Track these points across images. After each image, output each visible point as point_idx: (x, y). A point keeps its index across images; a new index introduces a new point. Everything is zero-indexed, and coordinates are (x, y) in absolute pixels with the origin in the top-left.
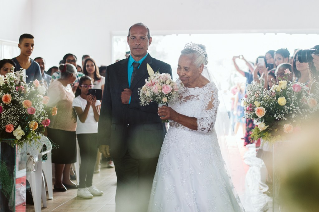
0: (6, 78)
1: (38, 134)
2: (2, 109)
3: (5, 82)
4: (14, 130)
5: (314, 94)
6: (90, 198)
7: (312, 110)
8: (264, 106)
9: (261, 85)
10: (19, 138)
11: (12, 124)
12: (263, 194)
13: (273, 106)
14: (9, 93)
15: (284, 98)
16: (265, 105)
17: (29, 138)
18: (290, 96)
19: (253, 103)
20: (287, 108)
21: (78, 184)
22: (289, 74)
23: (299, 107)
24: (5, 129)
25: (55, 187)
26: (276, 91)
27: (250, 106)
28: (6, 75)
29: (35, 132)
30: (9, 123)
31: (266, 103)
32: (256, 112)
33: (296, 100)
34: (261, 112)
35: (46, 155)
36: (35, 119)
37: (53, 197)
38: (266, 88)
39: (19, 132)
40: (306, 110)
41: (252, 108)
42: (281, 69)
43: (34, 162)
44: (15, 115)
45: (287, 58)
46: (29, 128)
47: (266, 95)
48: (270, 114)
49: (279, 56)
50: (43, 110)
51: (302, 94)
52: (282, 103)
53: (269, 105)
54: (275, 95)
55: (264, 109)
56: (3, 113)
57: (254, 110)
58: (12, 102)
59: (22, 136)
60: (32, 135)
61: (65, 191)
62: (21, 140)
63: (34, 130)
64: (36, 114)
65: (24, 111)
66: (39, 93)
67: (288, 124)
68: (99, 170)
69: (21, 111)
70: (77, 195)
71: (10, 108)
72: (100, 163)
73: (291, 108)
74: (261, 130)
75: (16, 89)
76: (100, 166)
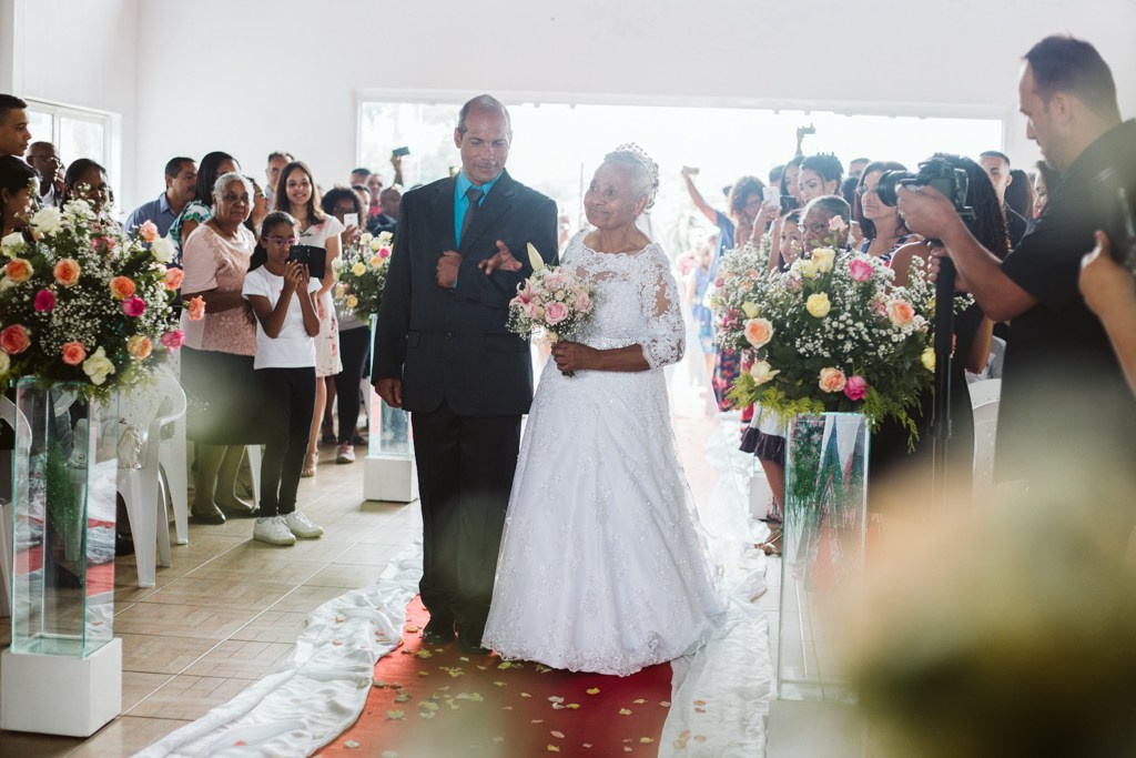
0: (65, 214)
1: (152, 370)
2: (54, 301)
3: (62, 226)
4: (87, 357)
5: (907, 289)
6: (288, 545)
7: (900, 332)
8: (768, 317)
9: (762, 252)
10: (98, 380)
11: (80, 340)
12: (756, 550)
13: (793, 316)
14: (75, 257)
15: (824, 296)
16: (771, 314)
17: (126, 382)
18: (842, 291)
19: (740, 307)
20: (830, 324)
21: (258, 506)
22: (841, 230)
23: (864, 322)
24: (61, 356)
25: (194, 511)
26: (803, 277)
27: (732, 316)
28: (65, 206)
29: (144, 365)
30: (72, 340)
31: (773, 308)
32: (746, 333)
33: (858, 303)
34: (759, 332)
35: (171, 425)
36: (144, 329)
37: (189, 539)
38: (776, 268)
39: (100, 365)
40: (883, 333)
41: (736, 321)
42: (816, 210)
43: (137, 444)
44: (88, 317)
45: (834, 182)
46: (126, 353)
47: (776, 285)
48: (785, 339)
49: (812, 175)
50: (165, 306)
51: (875, 288)
52: (818, 308)
53: (784, 314)
54: (801, 288)
55: (770, 324)
56: (57, 312)
57: (740, 327)
58: (82, 280)
59: (109, 376)
60: (136, 374)
61: (222, 522)
62: (105, 385)
63: (142, 358)
64: (147, 317)
65: (115, 307)
66: (155, 260)
67: (832, 369)
68: (314, 468)
69: (105, 308)
70: (255, 535)
71: (76, 297)
72: (316, 450)
73: (842, 326)
74: (758, 381)
75: (91, 245)
76: (315, 458)
